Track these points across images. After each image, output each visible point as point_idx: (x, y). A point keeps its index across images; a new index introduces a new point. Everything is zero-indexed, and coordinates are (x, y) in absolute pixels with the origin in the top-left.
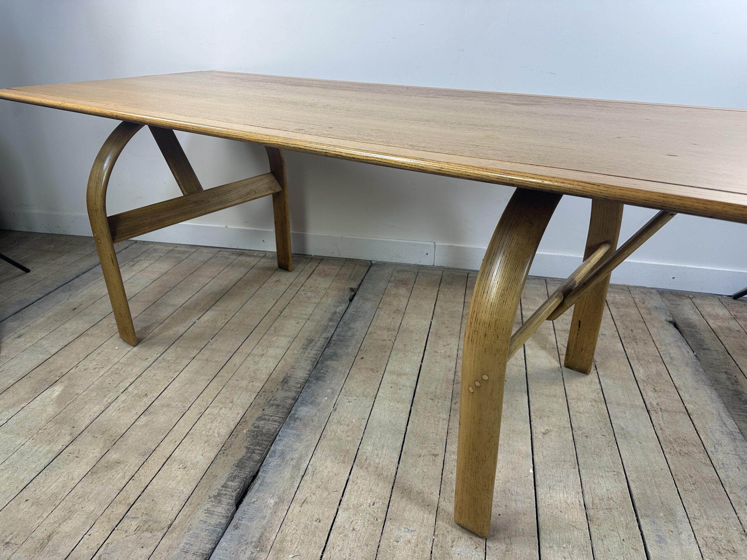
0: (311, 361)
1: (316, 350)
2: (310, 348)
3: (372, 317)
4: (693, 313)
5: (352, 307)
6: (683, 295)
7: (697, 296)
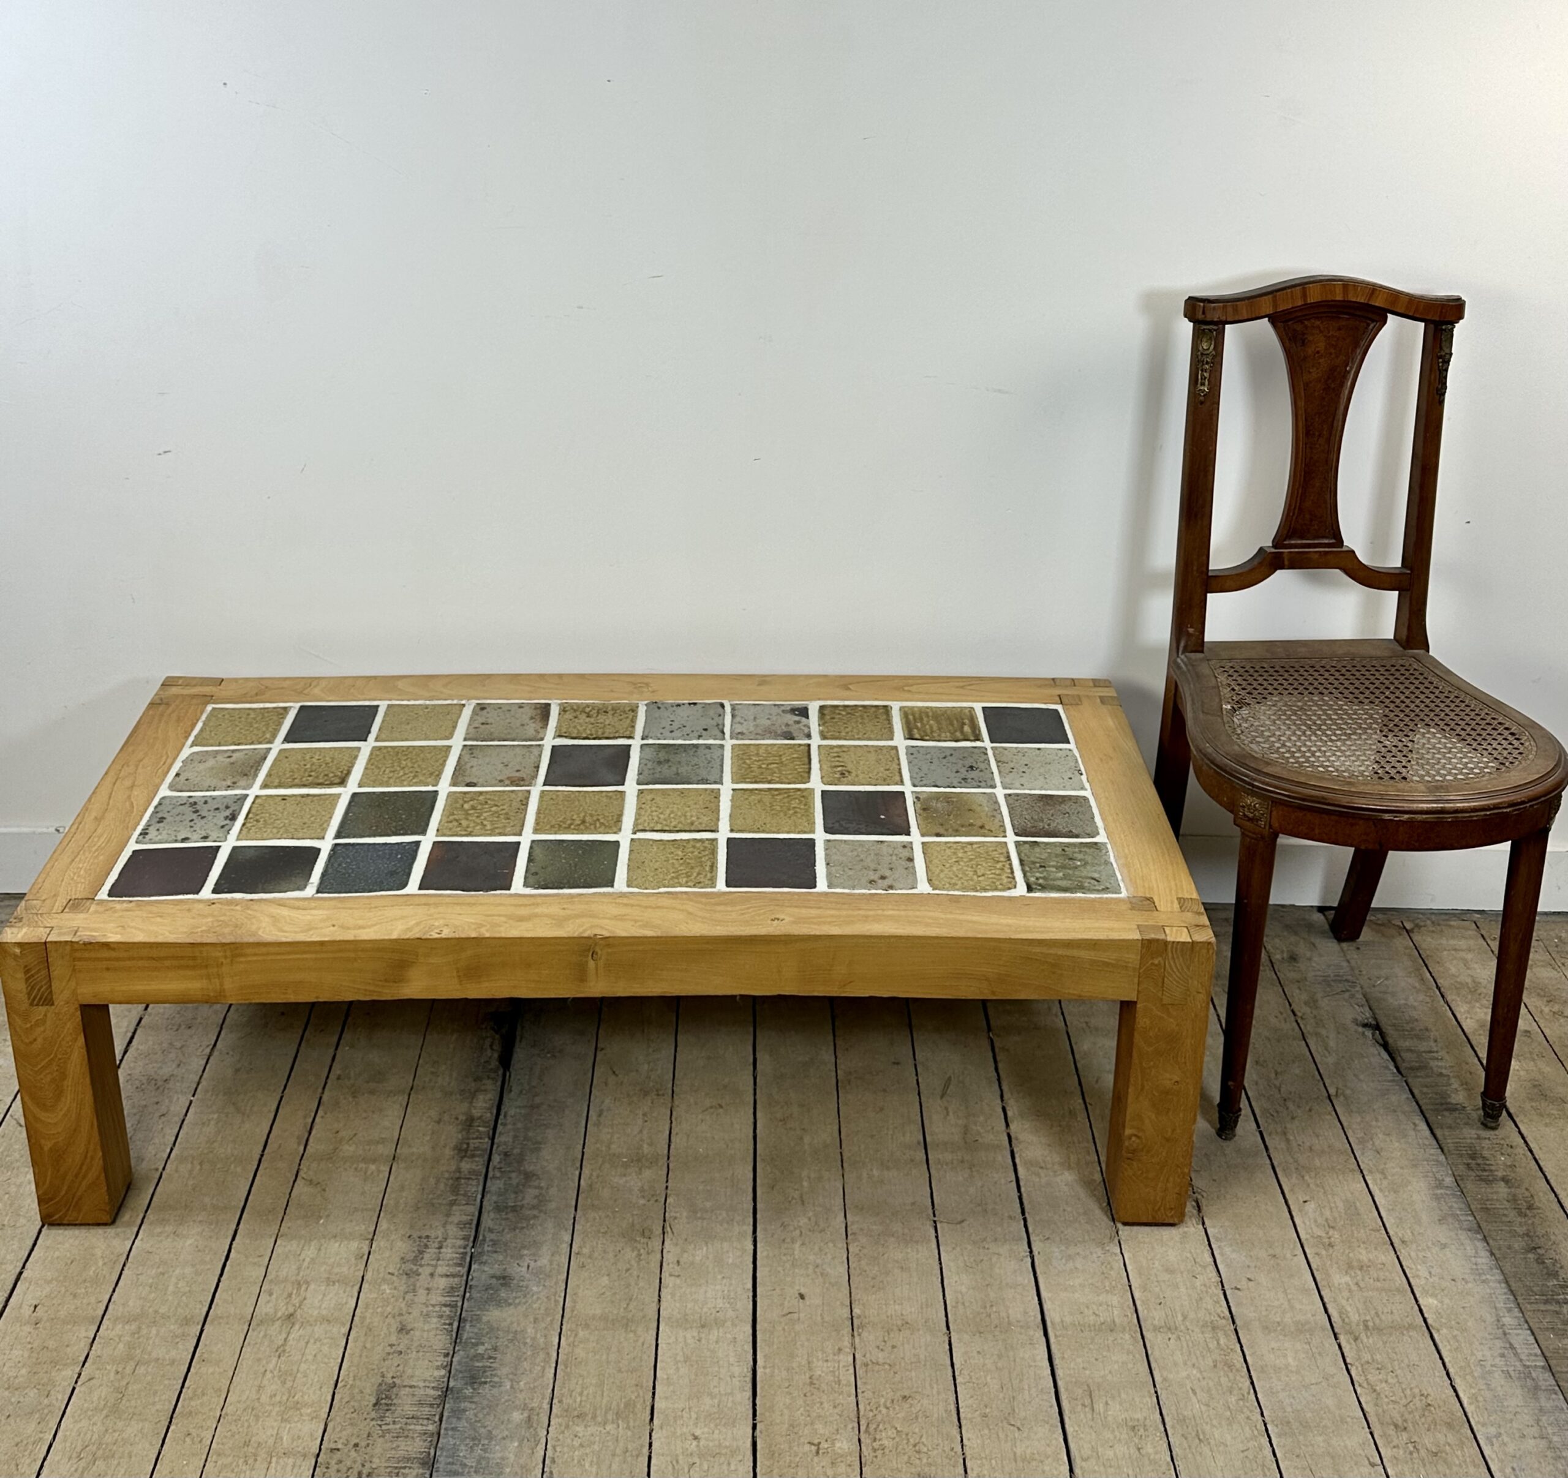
0: (441, 1317)
1: (447, 1276)
2: (425, 1271)
3: (584, 1122)
4: (1417, 985)
5: (515, 1089)
6: (1388, 924)
7: (1422, 924)
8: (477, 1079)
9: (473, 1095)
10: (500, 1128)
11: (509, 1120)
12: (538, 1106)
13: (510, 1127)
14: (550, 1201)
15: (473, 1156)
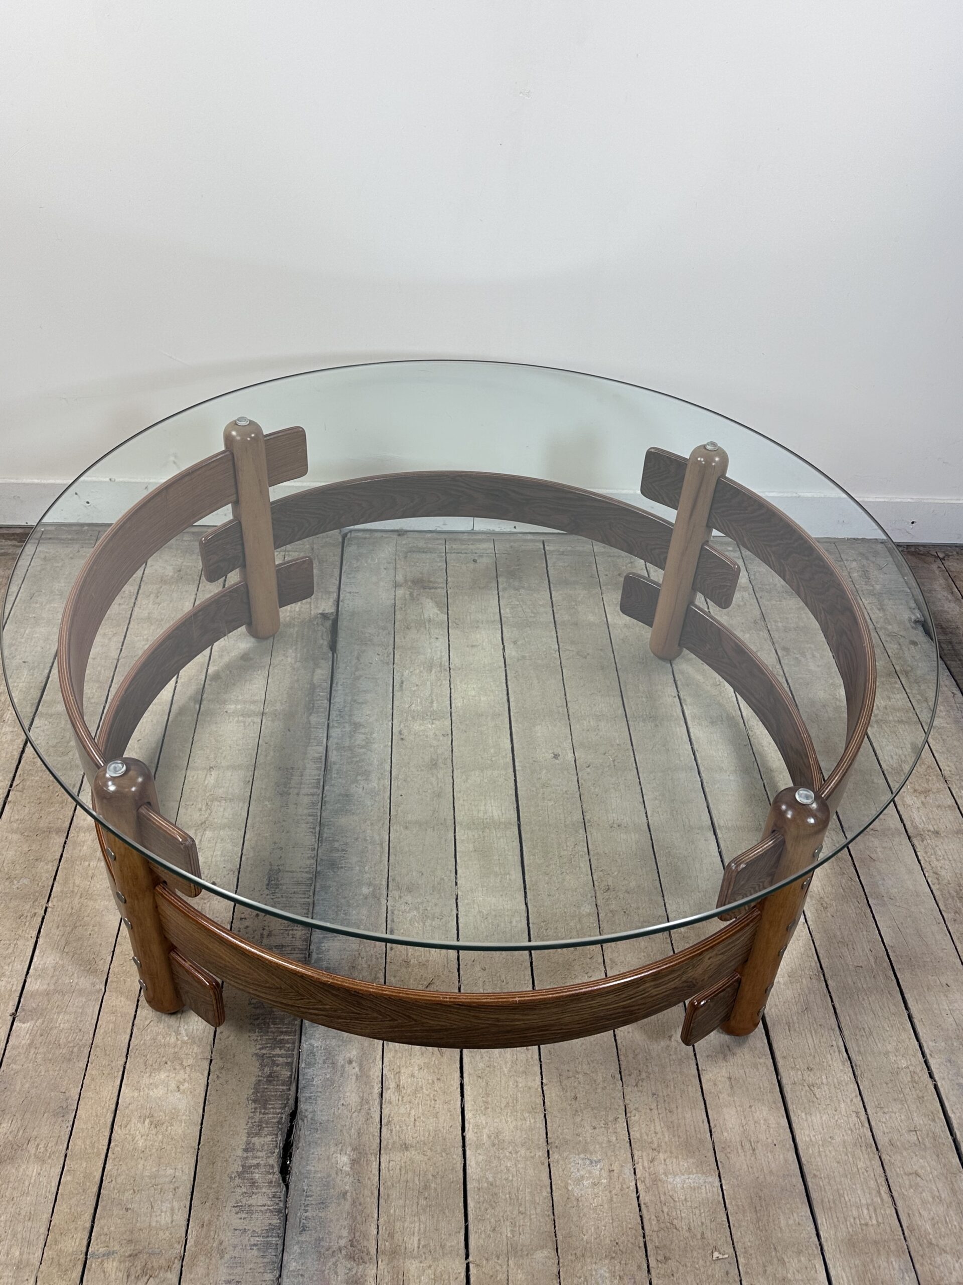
0: (307, 823)
1: (309, 794)
2: (293, 791)
3: (391, 688)
5: (341, 666)
6: (928, 554)
7: (950, 554)
8: (314, 659)
9: (312, 670)
10: (334, 692)
11: (340, 687)
12: (358, 678)
13: (340, 692)
14: (373, 743)
15: (318, 712)
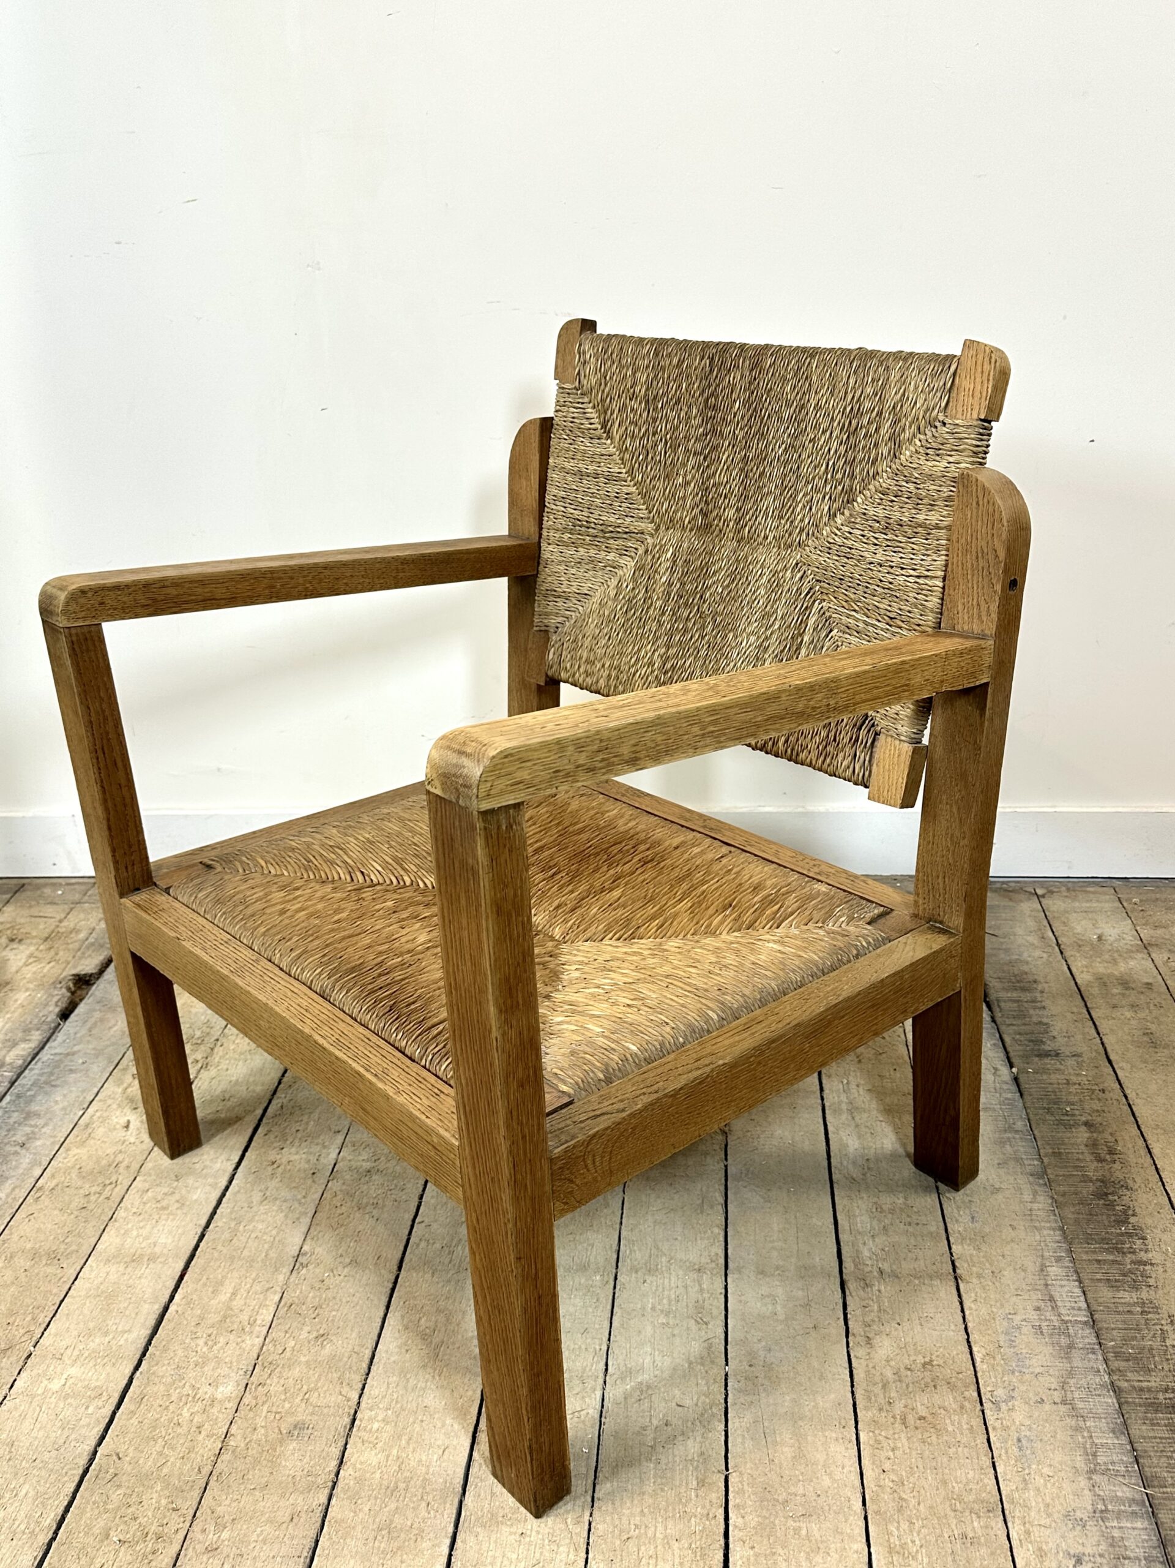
4: (1035, 942)
6: (1019, 890)
7: (1055, 890)
8: (27, 1031)
9: (15, 1044)
10: (27, 1071)
11: (40, 1064)
12: (73, 1054)
13: (36, 1071)
14: (39, 1139)
